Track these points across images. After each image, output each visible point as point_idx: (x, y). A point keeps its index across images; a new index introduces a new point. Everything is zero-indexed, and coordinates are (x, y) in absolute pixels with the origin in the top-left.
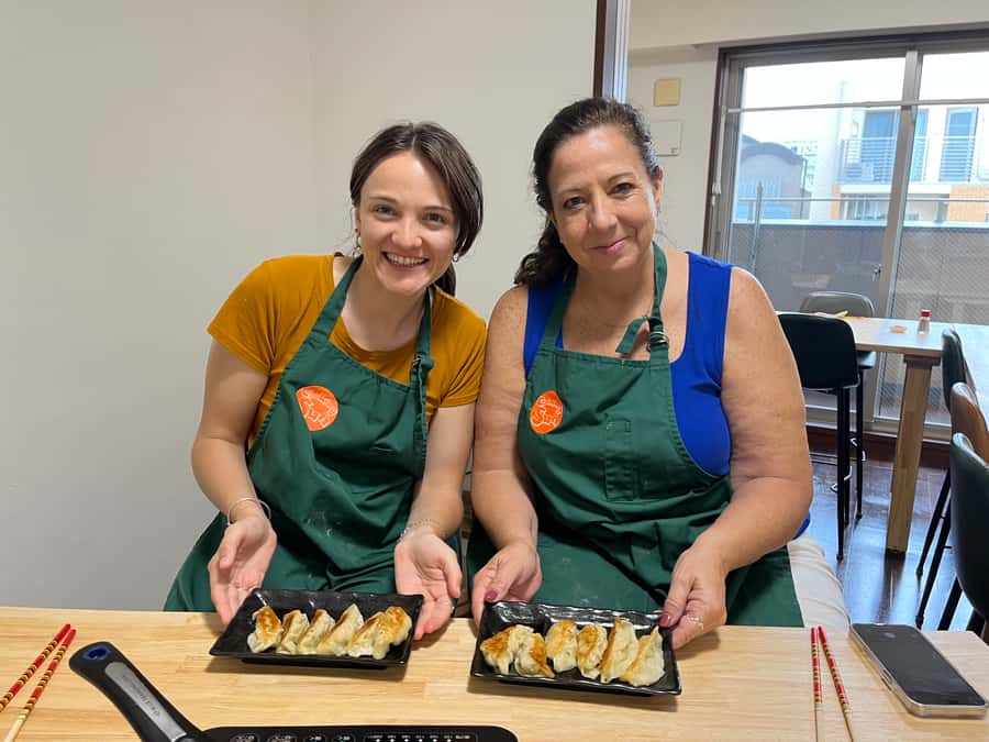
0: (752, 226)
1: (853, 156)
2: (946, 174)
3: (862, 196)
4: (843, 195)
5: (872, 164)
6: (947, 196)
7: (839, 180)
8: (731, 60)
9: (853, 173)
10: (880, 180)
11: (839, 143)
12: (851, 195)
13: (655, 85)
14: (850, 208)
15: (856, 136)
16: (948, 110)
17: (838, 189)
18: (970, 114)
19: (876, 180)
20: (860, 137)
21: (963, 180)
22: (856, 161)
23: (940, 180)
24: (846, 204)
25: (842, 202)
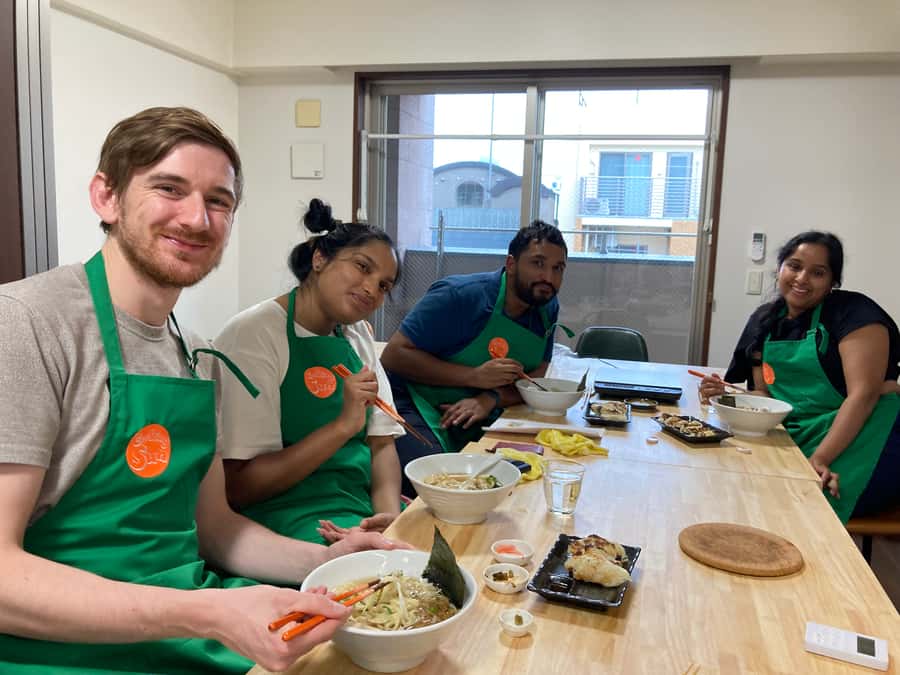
0: (436, 253)
1: (592, 191)
2: (669, 211)
3: (600, 228)
4: (584, 227)
5: (607, 199)
6: (669, 230)
7: (580, 213)
8: (372, 86)
9: (592, 207)
10: (614, 214)
11: (579, 179)
12: (592, 228)
13: (296, 106)
14: (591, 238)
15: (593, 174)
16: (668, 154)
17: (580, 221)
18: (685, 158)
19: (611, 214)
20: (597, 175)
21: (682, 216)
22: (595, 197)
23: (664, 216)
24: (587, 236)
25: (584, 234)
